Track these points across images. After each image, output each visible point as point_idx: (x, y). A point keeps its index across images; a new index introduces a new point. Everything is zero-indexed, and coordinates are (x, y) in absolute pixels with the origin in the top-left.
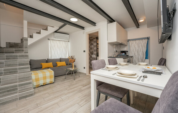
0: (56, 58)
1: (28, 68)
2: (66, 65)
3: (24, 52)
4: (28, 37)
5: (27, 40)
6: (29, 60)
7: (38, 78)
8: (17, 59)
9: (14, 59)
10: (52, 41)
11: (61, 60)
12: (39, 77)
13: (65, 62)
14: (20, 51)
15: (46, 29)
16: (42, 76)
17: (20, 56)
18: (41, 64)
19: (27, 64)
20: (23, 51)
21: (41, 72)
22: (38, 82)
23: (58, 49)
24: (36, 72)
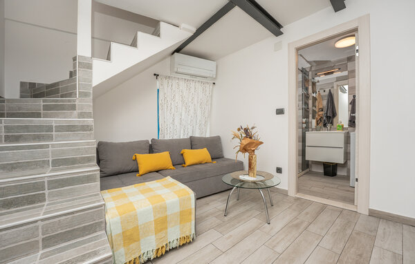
0: (175, 137)
1: (89, 179)
2: (210, 160)
3: (75, 112)
4: (93, 55)
5: (89, 67)
6: (96, 146)
7: (136, 229)
8: (50, 138)
9: (38, 138)
10: (165, 81)
11: (193, 143)
12: (140, 223)
13: (205, 149)
14: (62, 108)
15: (157, 33)
16: (153, 220)
17: (60, 128)
18: (136, 160)
19: (89, 160)
20: (73, 107)
21: (143, 192)
22: (133, 245)
23: (184, 108)
24: (124, 196)
